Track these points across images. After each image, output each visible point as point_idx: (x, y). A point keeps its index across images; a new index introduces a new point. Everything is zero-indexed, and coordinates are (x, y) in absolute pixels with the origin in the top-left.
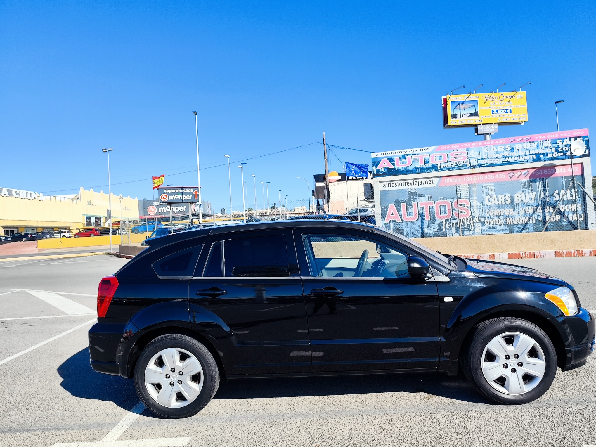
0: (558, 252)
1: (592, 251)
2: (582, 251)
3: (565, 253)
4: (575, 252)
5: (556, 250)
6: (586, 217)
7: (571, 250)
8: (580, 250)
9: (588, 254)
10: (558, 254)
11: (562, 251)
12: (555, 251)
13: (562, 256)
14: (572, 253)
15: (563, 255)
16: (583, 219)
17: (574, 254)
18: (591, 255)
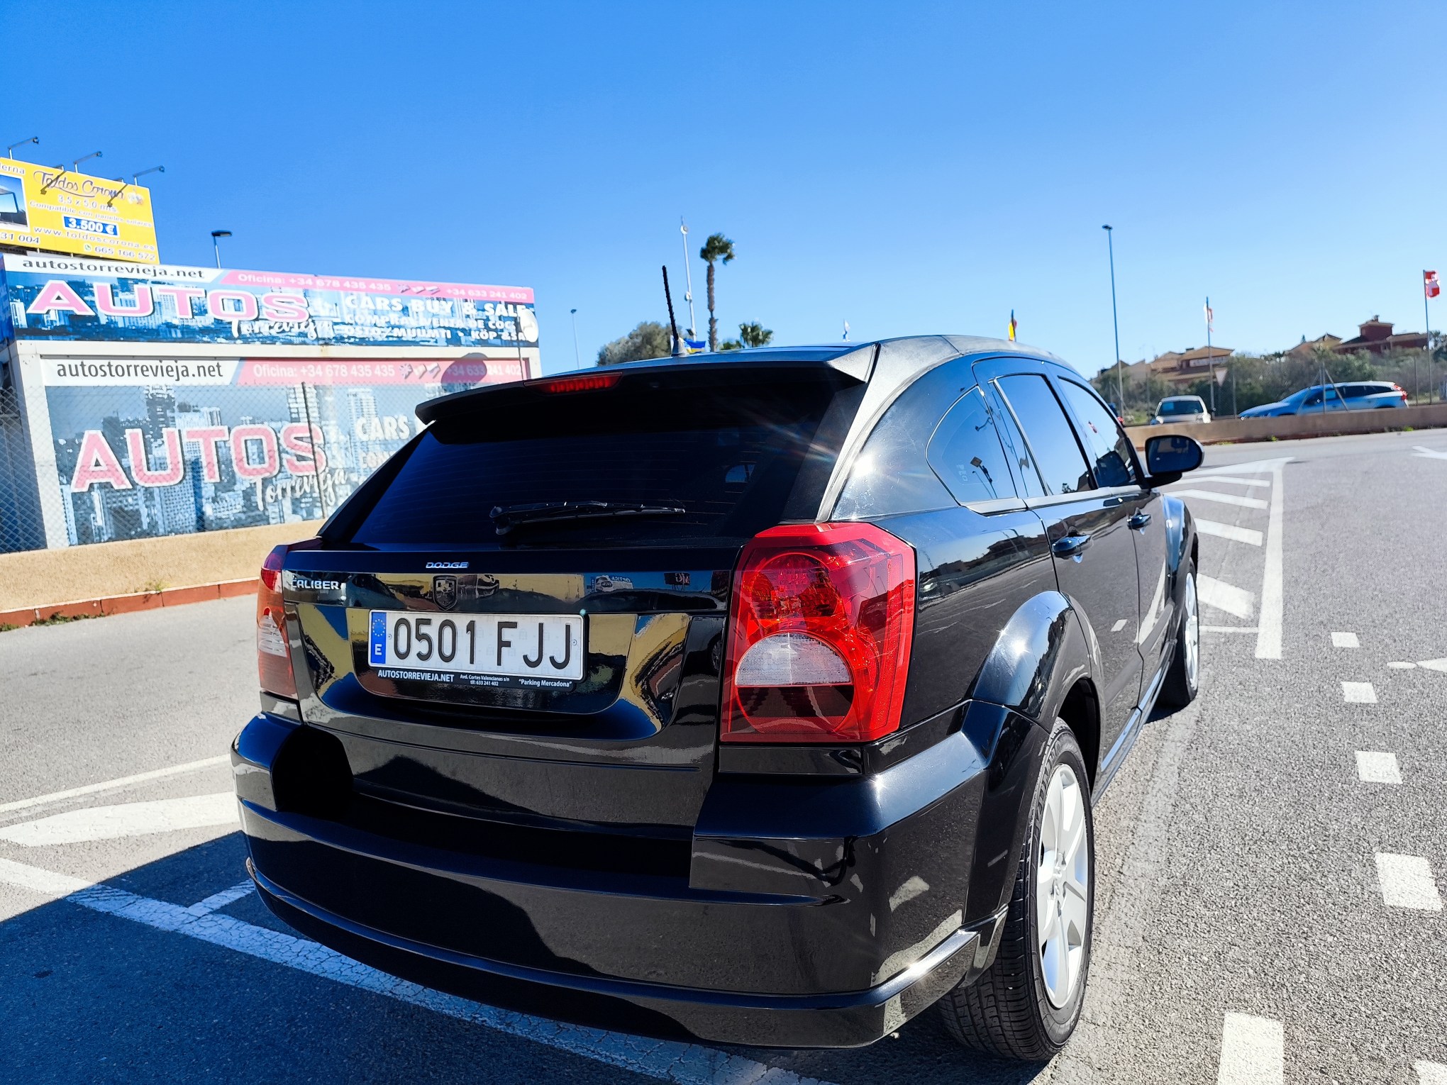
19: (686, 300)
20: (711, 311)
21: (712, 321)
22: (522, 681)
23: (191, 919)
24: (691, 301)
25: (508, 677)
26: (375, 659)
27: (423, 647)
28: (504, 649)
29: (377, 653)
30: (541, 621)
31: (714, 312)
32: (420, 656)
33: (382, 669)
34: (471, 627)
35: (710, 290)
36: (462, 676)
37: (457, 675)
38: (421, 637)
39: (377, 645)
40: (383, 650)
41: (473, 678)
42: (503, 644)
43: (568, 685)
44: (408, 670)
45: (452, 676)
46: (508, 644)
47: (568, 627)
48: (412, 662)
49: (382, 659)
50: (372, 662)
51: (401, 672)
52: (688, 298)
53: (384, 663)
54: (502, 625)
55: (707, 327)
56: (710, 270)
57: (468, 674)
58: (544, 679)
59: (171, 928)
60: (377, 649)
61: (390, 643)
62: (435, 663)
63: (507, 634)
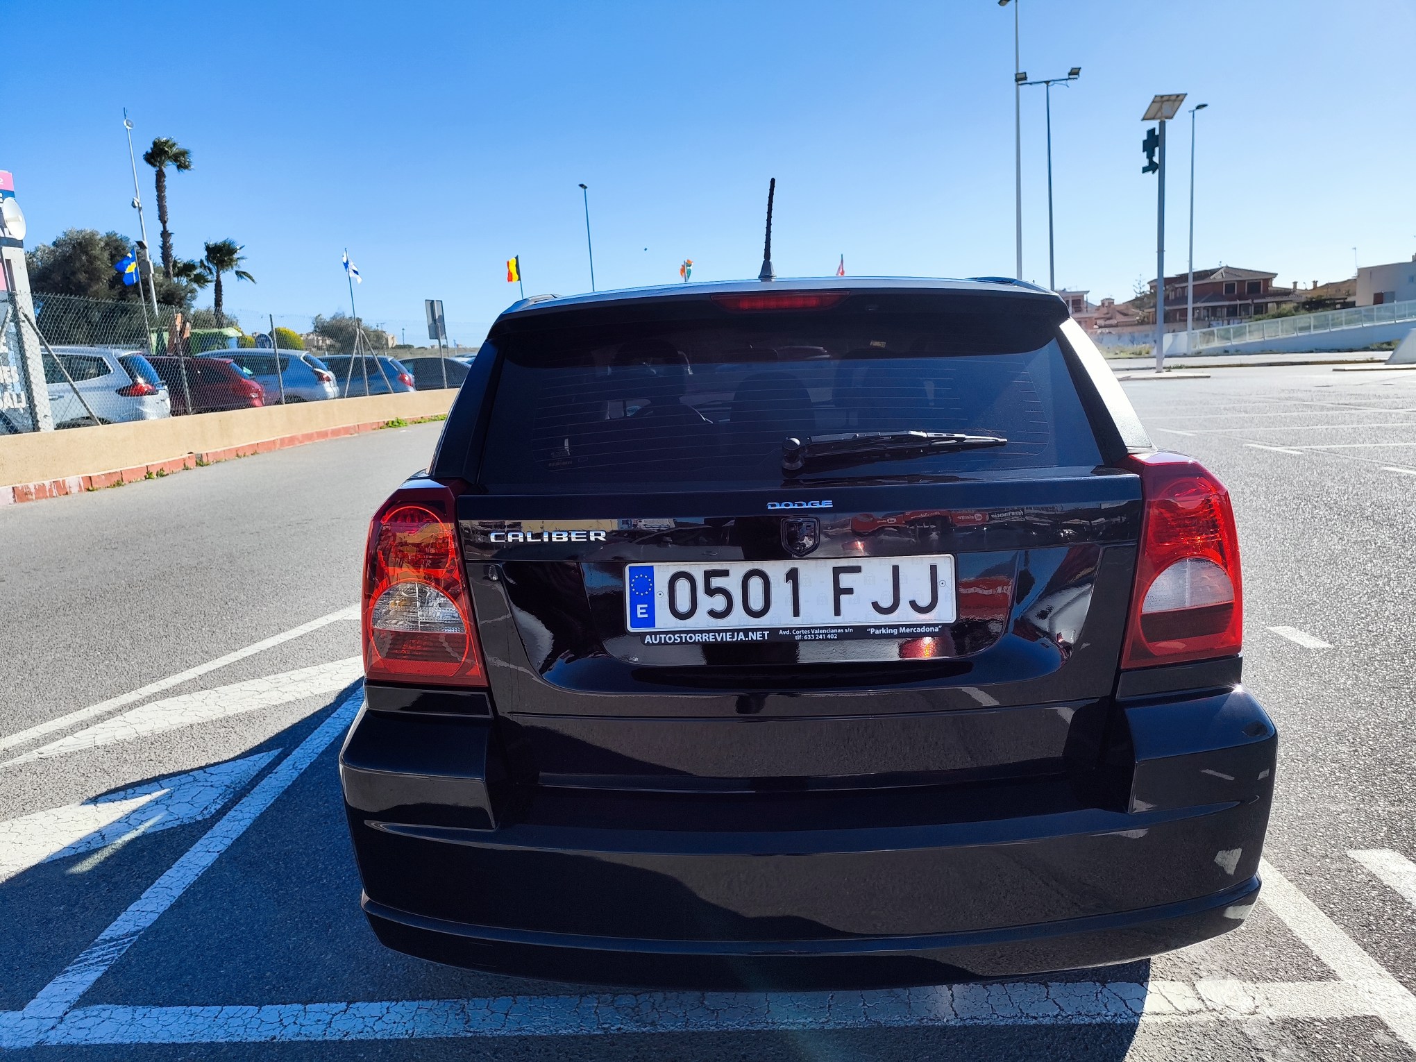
0: (20, 489)
1: (81, 478)
2: (64, 481)
3: (33, 490)
4: (53, 486)
5: (14, 486)
6: (30, 399)
7: (44, 482)
8: (61, 480)
9: (75, 490)
10: (20, 495)
11: (28, 487)
12: (13, 488)
13: (28, 500)
14: (47, 490)
15: (30, 497)
16: (24, 404)
17: (50, 490)
18: (80, 491)
19: (135, 207)
20: (164, 223)
21: (165, 235)
22: (872, 631)
23: (51, 1023)
24: (140, 209)
25: (851, 627)
26: (636, 622)
27: (719, 603)
28: (843, 598)
29: (639, 616)
30: (895, 564)
31: (167, 225)
32: (713, 614)
33: (650, 634)
34: (792, 576)
35: (161, 199)
36: (781, 632)
37: (774, 631)
38: (710, 592)
39: (639, 606)
40: (651, 611)
41: (798, 632)
42: (839, 591)
43: (937, 629)
44: (694, 632)
45: (766, 633)
46: (849, 591)
47: (934, 569)
48: (701, 620)
49: (651, 621)
50: (632, 626)
51: (683, 635)
52: (136, 205)
53: (654, 626)
54: (837, 571)
55: (159, 241)
56: (160, 176)
57: (791, 629)
58: (902, 626)
59: (30, 1042)
60: (639, 611)
61: (661, 601)
62: (738, 618)
63: (846, 580)
